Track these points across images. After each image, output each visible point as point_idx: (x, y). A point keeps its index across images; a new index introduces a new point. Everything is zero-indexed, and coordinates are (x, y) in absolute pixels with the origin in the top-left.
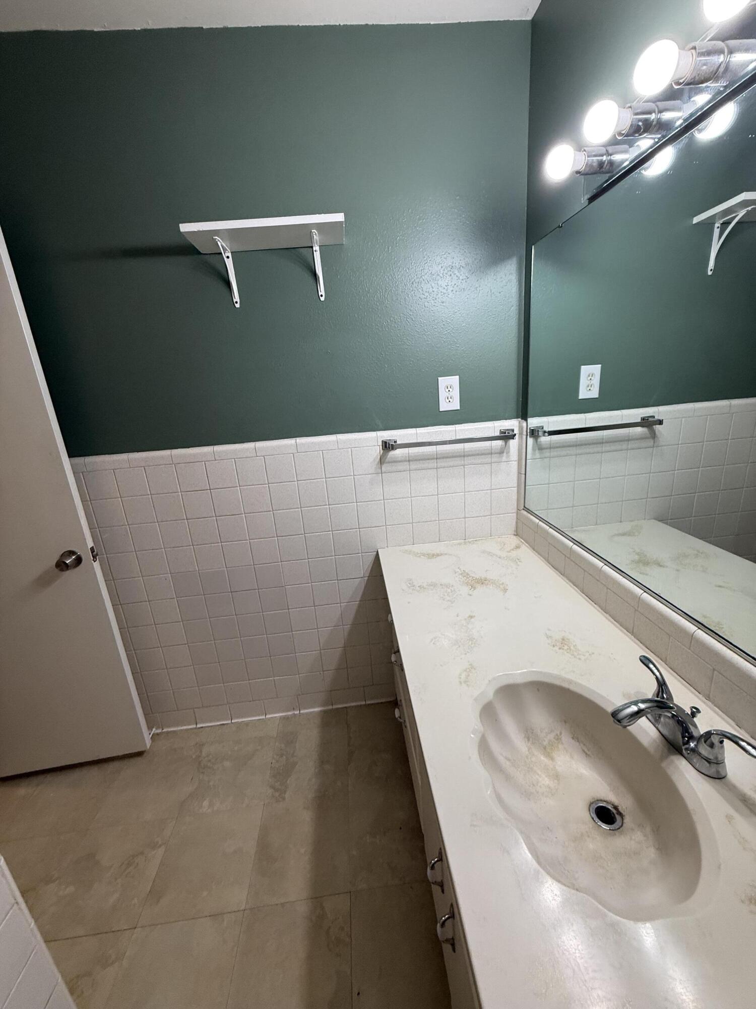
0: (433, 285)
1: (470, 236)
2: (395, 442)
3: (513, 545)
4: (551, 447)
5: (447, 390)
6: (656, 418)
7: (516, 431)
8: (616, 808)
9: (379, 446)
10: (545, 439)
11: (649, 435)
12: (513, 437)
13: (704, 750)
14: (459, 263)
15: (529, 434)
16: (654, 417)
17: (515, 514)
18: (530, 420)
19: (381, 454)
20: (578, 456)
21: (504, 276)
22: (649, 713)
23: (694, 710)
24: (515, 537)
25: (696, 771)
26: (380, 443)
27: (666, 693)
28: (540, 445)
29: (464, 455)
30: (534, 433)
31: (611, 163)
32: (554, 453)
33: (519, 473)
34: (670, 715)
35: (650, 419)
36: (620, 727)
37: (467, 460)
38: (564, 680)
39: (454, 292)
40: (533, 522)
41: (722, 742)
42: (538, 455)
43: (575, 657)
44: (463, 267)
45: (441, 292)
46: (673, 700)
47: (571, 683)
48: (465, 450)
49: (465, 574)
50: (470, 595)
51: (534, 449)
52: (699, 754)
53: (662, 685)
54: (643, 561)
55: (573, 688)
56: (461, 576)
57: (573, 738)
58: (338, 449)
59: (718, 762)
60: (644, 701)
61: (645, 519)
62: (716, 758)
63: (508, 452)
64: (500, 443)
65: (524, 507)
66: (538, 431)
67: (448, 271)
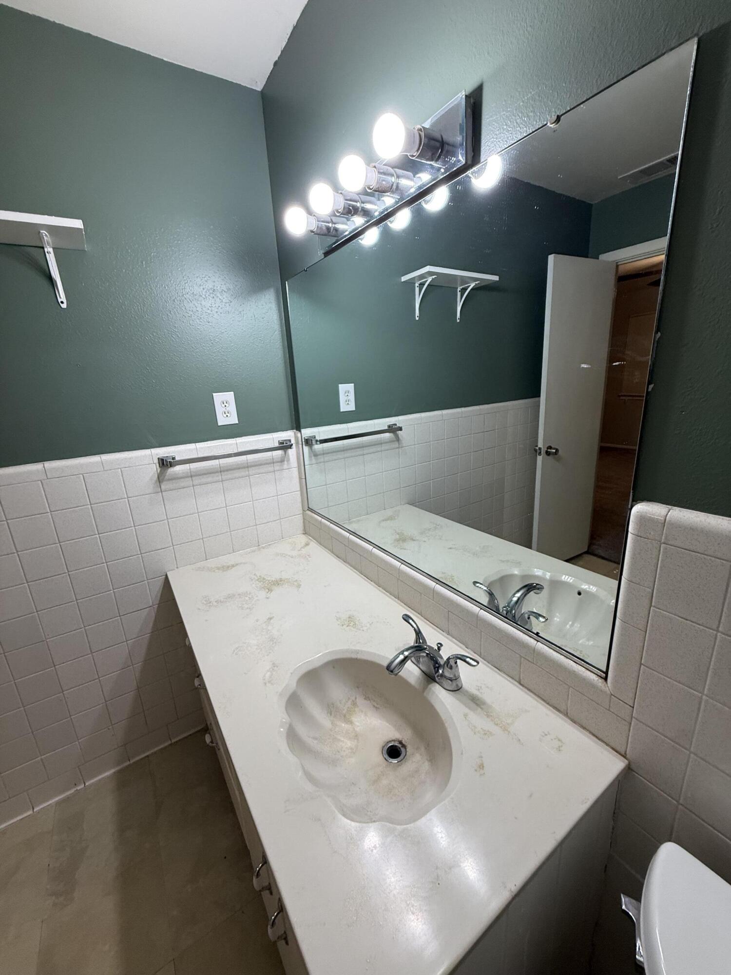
0: (196, 304)
1: (229, 264)
2: (173, 458)
3: (303, 544)
4: (324, 453)
5: (223, 405)
6: (398, 425)
7: (293, 442)
8: (400, 742)
9: (155, 464)
10: (318, 447)
11: (395, 439)
12: (290, 446)
13: (448, 673)
14: (221, 287)
15: (304, 443)
16: (396, 425)
17: (301, 515)
18: (303, 431)
19: (159, 471)
20: (346, 459)
21: (264, 304)
22: (412, 657)
23: (439, 645)
24: (303, 535)
25: (444, 690)
26: (156, 461)
27: (422, 639)
28: (315, 451)
29: (247, 466)
30: (308, 442)
31: (336, 230)
32: (327, 458)
33: (300, 478)
34: (425, 654)
35: (394, 427)
36: (393, 676)
37: (252, 471)
38: (352, 652)
39: (219, 313)
40: (316, 520)
41: (456, 663)
42: (314, 461)
43: (360, 630)
44: (225, 291)
45: (206, 312)
46: (426, 643)
47: (358, 653)
48: (249, 461)
49: (262, 579)
50: (268, 598)
51: (310, 457)
52: (445, 677)
53: (418, 633)
54: (402, 539)
55: (359, 656)
56: (257, 582)
57: (365, 699)
58: (104, 470)
59: (455, 679)
60: (407, 650)
61: (401, 504)
62: (455, 676)
63: (288, 460)
64: (280, 453)
65: (309, 507)
66: (312, 440)
67: (210, 293)
